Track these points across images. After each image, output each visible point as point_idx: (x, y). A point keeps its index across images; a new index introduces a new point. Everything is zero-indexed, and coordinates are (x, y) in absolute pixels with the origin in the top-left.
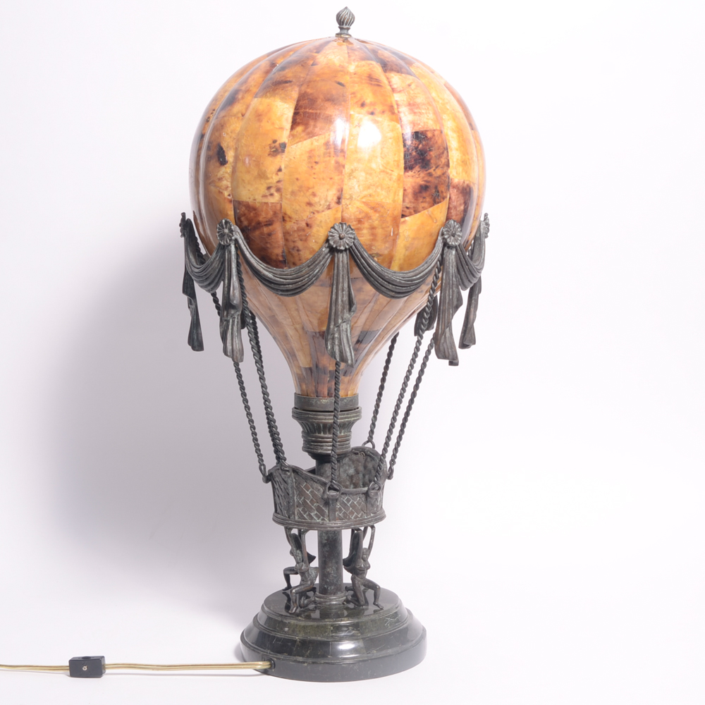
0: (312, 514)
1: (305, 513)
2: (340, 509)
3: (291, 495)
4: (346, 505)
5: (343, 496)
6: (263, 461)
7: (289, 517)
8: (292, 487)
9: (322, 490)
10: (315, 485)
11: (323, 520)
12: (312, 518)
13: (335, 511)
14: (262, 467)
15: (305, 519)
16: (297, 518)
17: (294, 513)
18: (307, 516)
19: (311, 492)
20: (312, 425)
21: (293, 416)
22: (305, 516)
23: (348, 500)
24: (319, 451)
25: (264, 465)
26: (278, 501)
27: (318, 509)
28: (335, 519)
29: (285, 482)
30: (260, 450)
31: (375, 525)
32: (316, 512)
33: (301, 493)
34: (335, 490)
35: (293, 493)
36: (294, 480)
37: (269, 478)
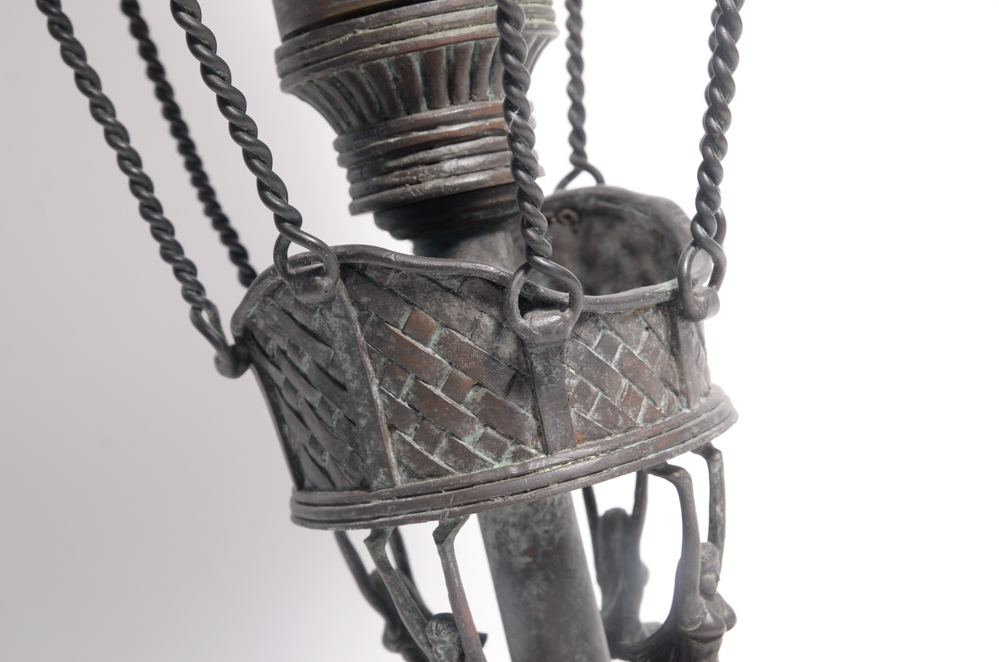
0: (467, 442)
1: (432, 443)
2: (583, 392)
3: (354, 385)
4: (602, 367)
5: (584, 332)
6: (200, 289)
7: (365, 486)
8: (352, 346)
9: (487, 322)
10: (454, 309)
11: (519, 455)
12: (466, 458)
13: (563, 402)
14: (205, 315)
15: (438, 472)
16: (399, 478)
17: (383, 461)
18: (445, 455)
19: (444, 344)
20: (377, 73)
21: (285, 87)
22: (435, 458)
23: (608, 347)
24: (429, 185)
25: (209, 305)
26: (299, 438)
27: (490, 413)
28: (570, 442)
29: (315, 336)
30: (179, 249)
31: (716, 443)
32: (480, 430)
33: (398, 361)
34: (548, 304)
35: (362, 368)
36: (354, 313)
37: (240, 355)
